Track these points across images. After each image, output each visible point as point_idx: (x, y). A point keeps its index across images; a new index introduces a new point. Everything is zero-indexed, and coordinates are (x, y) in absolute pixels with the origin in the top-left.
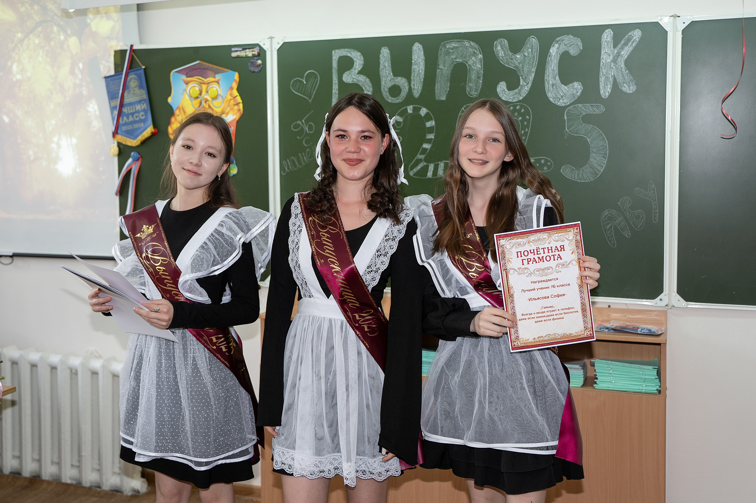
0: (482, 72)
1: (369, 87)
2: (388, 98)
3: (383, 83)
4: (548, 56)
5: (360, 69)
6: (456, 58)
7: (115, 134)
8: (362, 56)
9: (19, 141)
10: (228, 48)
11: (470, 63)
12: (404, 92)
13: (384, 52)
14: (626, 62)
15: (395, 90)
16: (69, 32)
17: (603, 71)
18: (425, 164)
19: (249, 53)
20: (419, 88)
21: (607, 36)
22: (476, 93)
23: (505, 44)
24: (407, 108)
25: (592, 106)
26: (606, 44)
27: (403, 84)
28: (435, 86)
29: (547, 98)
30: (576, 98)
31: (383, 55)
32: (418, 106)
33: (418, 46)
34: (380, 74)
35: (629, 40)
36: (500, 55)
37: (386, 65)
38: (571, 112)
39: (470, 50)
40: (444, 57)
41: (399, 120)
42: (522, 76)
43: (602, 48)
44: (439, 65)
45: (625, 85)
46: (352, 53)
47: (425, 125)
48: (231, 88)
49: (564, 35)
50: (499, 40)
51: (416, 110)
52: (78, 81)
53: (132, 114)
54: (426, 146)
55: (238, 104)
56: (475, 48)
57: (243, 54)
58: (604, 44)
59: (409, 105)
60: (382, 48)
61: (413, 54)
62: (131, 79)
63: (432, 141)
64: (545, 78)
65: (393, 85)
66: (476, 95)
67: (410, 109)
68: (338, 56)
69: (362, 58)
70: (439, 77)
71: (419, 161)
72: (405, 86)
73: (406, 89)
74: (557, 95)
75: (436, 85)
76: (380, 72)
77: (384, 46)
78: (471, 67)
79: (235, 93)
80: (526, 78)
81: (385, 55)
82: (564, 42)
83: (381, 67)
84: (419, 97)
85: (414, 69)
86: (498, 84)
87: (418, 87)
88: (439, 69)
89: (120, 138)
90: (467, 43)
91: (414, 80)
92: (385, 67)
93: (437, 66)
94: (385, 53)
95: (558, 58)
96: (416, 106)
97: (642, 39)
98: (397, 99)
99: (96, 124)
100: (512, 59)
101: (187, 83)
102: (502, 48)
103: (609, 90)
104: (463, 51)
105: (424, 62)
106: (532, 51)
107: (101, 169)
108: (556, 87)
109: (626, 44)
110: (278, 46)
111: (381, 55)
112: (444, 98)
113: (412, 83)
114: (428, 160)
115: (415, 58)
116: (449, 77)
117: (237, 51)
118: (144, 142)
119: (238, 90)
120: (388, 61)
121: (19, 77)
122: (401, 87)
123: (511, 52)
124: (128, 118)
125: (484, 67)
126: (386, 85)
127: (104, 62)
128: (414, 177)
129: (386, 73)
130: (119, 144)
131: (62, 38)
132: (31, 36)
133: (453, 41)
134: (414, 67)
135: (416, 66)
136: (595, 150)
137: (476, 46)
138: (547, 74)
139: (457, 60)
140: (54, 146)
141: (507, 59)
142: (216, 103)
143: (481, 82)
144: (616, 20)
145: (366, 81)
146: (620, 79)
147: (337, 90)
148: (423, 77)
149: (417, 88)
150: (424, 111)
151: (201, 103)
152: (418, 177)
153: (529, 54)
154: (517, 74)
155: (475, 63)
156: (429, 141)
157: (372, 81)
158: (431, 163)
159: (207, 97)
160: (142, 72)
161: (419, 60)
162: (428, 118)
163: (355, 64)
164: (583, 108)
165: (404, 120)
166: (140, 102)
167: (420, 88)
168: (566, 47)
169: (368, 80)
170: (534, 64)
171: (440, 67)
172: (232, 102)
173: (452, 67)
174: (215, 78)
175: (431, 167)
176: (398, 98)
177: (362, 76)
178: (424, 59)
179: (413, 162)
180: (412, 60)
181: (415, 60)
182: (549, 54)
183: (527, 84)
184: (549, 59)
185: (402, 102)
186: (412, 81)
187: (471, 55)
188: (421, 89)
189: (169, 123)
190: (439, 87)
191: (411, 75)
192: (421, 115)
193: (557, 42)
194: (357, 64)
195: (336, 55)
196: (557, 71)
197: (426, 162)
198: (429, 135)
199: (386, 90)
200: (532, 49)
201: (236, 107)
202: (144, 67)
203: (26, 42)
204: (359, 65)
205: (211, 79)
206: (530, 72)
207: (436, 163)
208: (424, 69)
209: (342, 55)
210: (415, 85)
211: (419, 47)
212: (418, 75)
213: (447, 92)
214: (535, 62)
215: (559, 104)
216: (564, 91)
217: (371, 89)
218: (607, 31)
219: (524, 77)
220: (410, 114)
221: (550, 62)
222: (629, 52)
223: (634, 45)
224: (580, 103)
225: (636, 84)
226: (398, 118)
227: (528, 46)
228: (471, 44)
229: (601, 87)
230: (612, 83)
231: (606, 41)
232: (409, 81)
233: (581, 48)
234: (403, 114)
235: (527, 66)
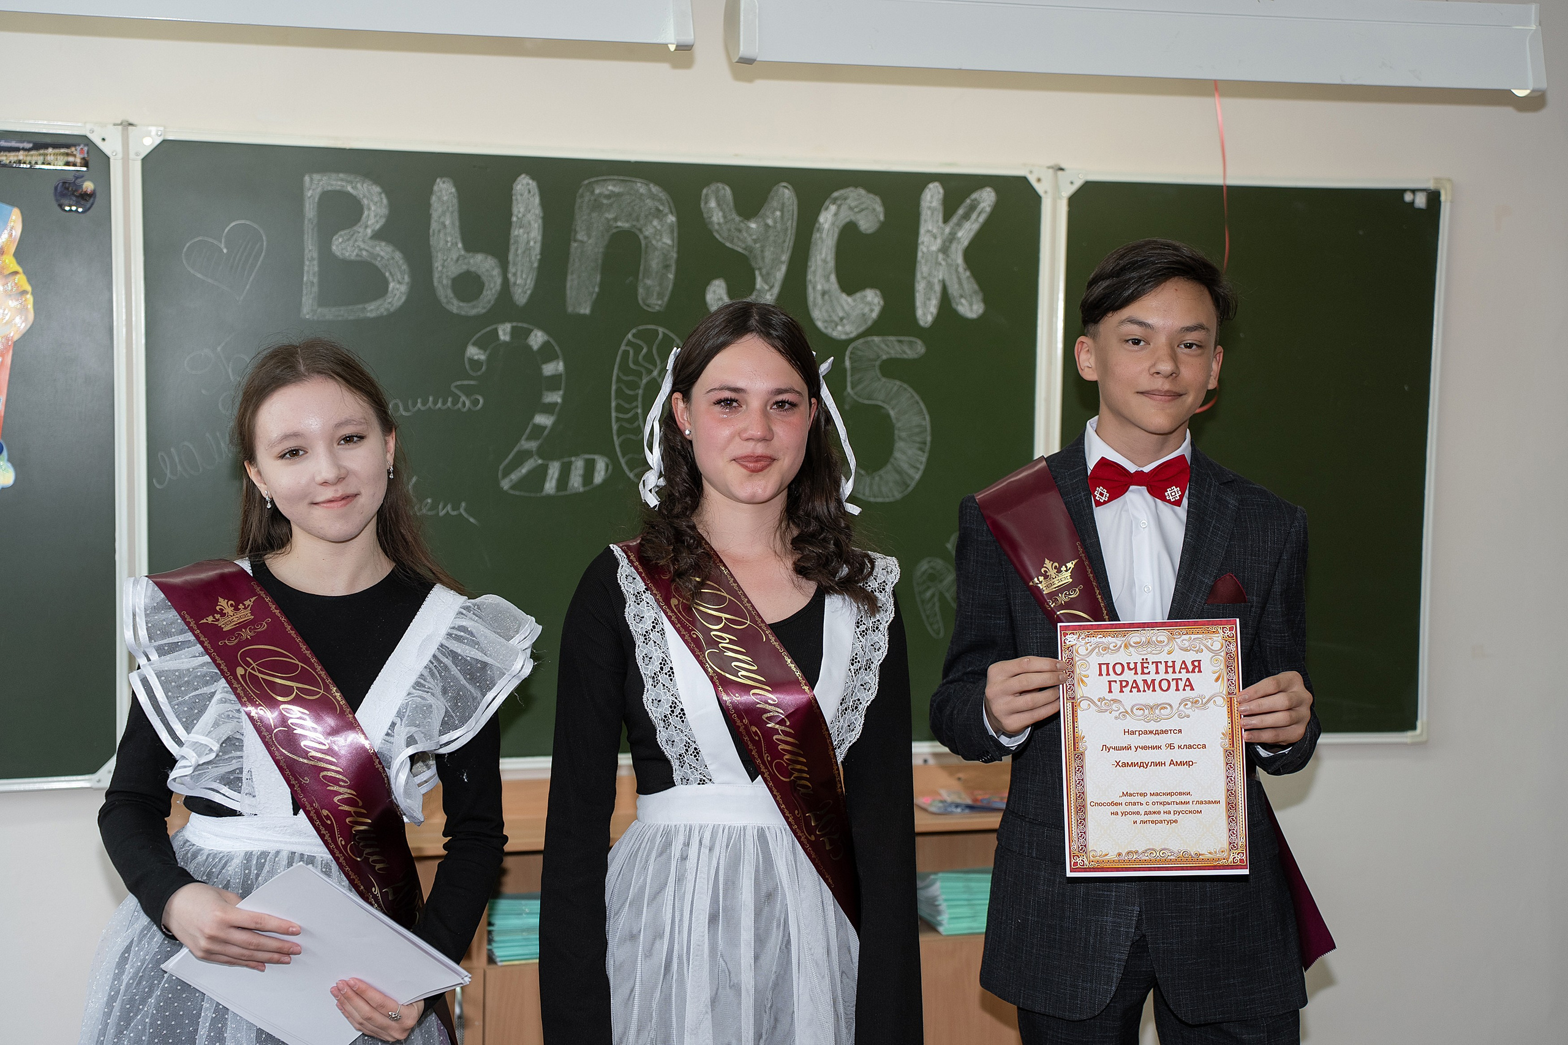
0: (675, 255)
1: (402, 273)
2: (448, 302)
3: (437, 265)
4: (815, 229)
5: (378, 227)
6: (616, 219)
8: (383, 196)
11: (647, 233)
12: (491, 289)
13: (441, 191)
14: (971, 255)
15: (468, 285)
17: (923, 269)
18: (540, 462)
19: (56, 159)
20: (529, 281)
21: (933, 196)
22: (660, 302)
23: (724, 196)
24: (496, 330)
25: (900, 342)
26: (928, 213)
27: (487, 270)
28: (564, 280)
29: (812, 321)
30: (870, 323)
31: (439, 198)
32: (525, 325)
33: (528, 184)
34: (431, 243)
35: (973, 208)
36: (715, 219)
37: (447, 223)
38: (860, 353)
39: (650, 203)
40: (589, 214)
41: (476, 357)
42: (760, 269)
43: (922, 222)
44: (576, 232)
45: (963, 300)
46: (359, 185)
47: (540, 369)
49: (847, 186)
50: (713, 187)
51: (520, 335)
54: (542, 420)
56: (660, 200)
57: (35, 158)
58: (925, 214)
59: (503, 322)
60: (438, 180)
61: (514, 203)
63: (557, 410)
64: (810, 277)
65: (462, 271)
66: (660, 306)
67: (504, 332)
68: (319, 190)
69: (385, 201)
70: (577, 260)
71: (524, 456)
72: (492, 276)
73: (495, 283)
74: (832, 314)
75: (569, 278)
76: (431, 239)
77: (441, 177)
78: (650, 242)
80: (768, 274)
81: (445, 198)
82: (848, 201)
83: (434, 226)
84: (527, 304)
85: (518, 236)
86: (708, 283)
87: (526, 280)
88: (575, 241)
90: (641, 187)
91: (515, 264)
92: (445, 226)
93: (573, 234)
94: (444, 192)
95: (836, 235)
96: (520, 325)
97: (997, 208)
98: (474, 307)
100: (740, 231)
102: (719, 205)
103: (933, 309)
104: (632, 204)
105: (540, 221)
106: (782, 216)
108: (830, 297)
109: (966, 217)
110: (145, 149)
111: (434, 198)
112: (586, 310)
113: (512, 269)
114: (547, 453)
115: (519, 212)
116: (600, 261)
117: (17, 150)
120: (452, 212)
122: (484, 278)
123: (740, 214)
125: (679, 243)
126: (445, 270)
128: (512, 492)
129: (447, 242)
133: (610, 180)
134: (516, 233)
135: (521, 231)
136: (904, 435)
137: (663, 195)
138: (813, 269)
139: (619, 224)
141: (729, 230)
143: (671, 276)
144: (949, 165)
145: (393, 258)
146: (954, 289)
147: (317, 274)
148: (538, 257)
149: (523, 284)
150: (537, 338)
152: (522, 493)
153: (775, 222)
154: (750, 265)
155: (658, 233)
156: (548, 409)
157: (408, 258)
158: (552, 459)
161: (529, 217)
162: (547, 353)
163: (366, 213)
164: (883, 346)
165: (489, 359)
167: (530, 283)
168: (851, 213)
169: (398, 255)
170: (786, 244)
171: (579, 237)
173: (607, 238)
175: (554, 470)
176: (474, 303)
177: (383, 244)
178: (541, 215)
179: (511, 456)
180: (511, 215)
181: (520, 215)
182: (817, 225)
183: (772, 287)
184: (816, 236)
185: (484, 314)
186: (511, 266)
187: (650, 214)
188: (532, 286)
190: (576, 282)
191: (507, 250)
192: (530, 348)
193: (834, 201)
194: (372, 214)
196: (832, 264)
197: (541, 457)
198: (550, 394)
199: (445, 282)
200: (782, 211)
204: (375, 216)
206: (776, 261)
207: (566, 460)
208: (539, 238)
209: (329, 188)
210: (519, 273)
211: (530, 187)
212: (524, 252)
213: (594, 296)
214: (788, 240)
215: (835, 334)
216: (846, 307)
217: (407, 278)
218: (931, 186)
219: (764, 271)
220: (505, 342)
221: (819, 242)
222: (972, 234)
223: (982, 219)
224: (878, 335)
225: (985, 301)
226: (474, 352)
227: (775, 204)
228: (650, 190)
229: (918, 303)
230: (939, 295)
231: (929, 208)
232: (504, 265)
233: (882, 217)
234: (488, 341)
235: (772, 249)
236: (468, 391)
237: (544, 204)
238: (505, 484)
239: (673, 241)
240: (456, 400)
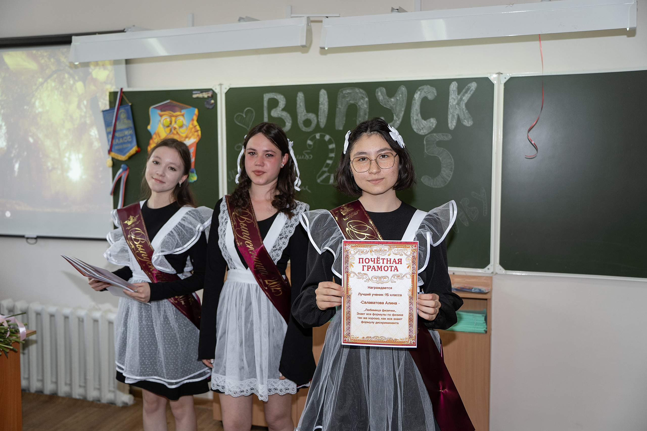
0: (368, 110)
1: (290, 120)
2: (302, 128)
3: (299, 117)
4: (413, 100)
5: (283, 107)
6: (350, 101)
7: (110, 151)
8: (284, 98)
9: (41, 156)
10: (190, 92)
11: (359, 104)
12: (314, 124)
13: (299, 96)
14: (467, 105)
15: (307, 122)
16: (77, 78)
17: (451, 111)
19: (205, 95)
21: (454, 86)
23: (383, 91)
24: (315, 136)
25: (443, 135)
26: (452, 92)
27: (313, 118)
29: (412, 129)
30: (432, 129)
31: (299, 98)
32: (324, 134)
33: (324, 92)
34: (297, 111)
35: (468, 89)
36: (380, 99)
37: (301, 104)
38: (429, 139)
39: (360, 95)
40: (342, 99)
41: (310, 144)
42: (395, 113)
43: (450, 95)
45: (465, 121)
46: (277, 96)
47: (328, 147)
48: (193, 120)
49: (424, 85)
50: (379, 89)
51: (322, 137)
52: (83, 114)
53: (122, 137)
54: (329, 162)
55: (197, 131)
56: (363, 94)
57: (201, 95)
58: (451, 92)
59: (317, 132)
61: (320, 98)
62: (121, 113)
63: (334, 159)
64: (412, 115)
65: (306, 118)
67: (318, 136)
69: (285, 100)
70: (338, 114)
71: (324, 172)
72: (314, 120)
73: (315, 122)
74: (419, 126)
75: (336, 119)
76: (297, 109)
77: (300, 92)
78: (360, 107)
79: (196, 123)
80: (398, 115)
81: (301, 98)
82: (424, 90)
83: (298, 106)
84: (324, 127)
85: (321, 107)
88: (338, 108)
89: (113, 154)
90: (357, 90)
92: (301, 106)
93: (337, 106)
95: (420, 101)
96: (322, 134)
97: (477, 89)
99: (96, 144)
100: (388, 102)
101: (161, 116)
102: (382, 94)
103: (454, 123)
104: (354, 96)
105: (327, 102)
106: (402, 96)
107: (100, 176)
108: (419, 121)
109: (466, 92)
110: (226, 91)
112: (341, 129)
113: (320, 117)
115: (321, 100)
116: (345, 114)
117: (197, 93)
118: (131, 158)
119: (198, 121)
120: (303, 102)
121: (40, 110)
122: (312, 120)
123: (388, 96)
124: (119, 140)
125: (369, 107)
126: (301, 119)
127: (102, 100)
128: (321, 183)
129: (301, 110)
130: (113, 159)
131: (72, 82)
132: (49, 81)
133: (347, 89)
136: (444, 166)
137: (364, 92)
138: (412, 112)
140: (66, 159)
141: (385, 102)
142: (182, 130)
144: (459, 75)
146: (462, 117)
148: (327, 113)
149: (323, 121)
150: (327, 137)
151: (171, 130)
152: (324, 184)
153: (400, 98)
154: (392, 112)
155: (363, 104)
156: (331, 158)
157: (291, 116)
159: (176, 126)
160: (129, 107)
161: (324, 101)
162: (330, 142)
163: (280, 103)
164: (437, 136)
165: (314, 144)
166: (128, 129)
168: (425, 94)
169: (288, 115)
172: (193, 130)
173: (347, 106)
174: (181, 112)
176: (309, 128)
177: (284, 112)
179: (320, 173)
180: (319, 101)
182: (414, 98)
183: (399, 119)
184: (413, 102)
185: (312, 131)
187: (360, 98)
188: (325, 122)
189: (148, 144)
190: (338, 121)
191: (318, 112)
192: (325, 140)
193: (419, 90)
195: (267, 97)
196: (419, 110)
197: (329, 173)
198: (331, 154)
199: (301, 122)
200: (402, 95)
201: (196, 134)
202: (130, 104)
203: (45, 85)
204: (282, 104)
205: (178, 113)
206: (400, 110)
208: (327, 108)
209: (270, 97)
210: (322, 119)
212: (323, 112)
213: (344, 124)
214: (404, 104)
215: (420, 133)
216: (424, 124)
217: (291, 122)
218: (453, 83)
219: (396, 114)
220: (318, 139)
221: (414, 104)
222: (468, 98)
223: (471, 93)
224: (435, 133)
225: (473, 120)
226: (309, 142)
227: (399, 92)
228: (360, 91)
229: (449, 122)
230: (456, 119)
231: (453, 90)
232: (317, 116)
233: (436, 94)
234: (313, 139)
235: (399, 107)
236: (308, 153)
237: (329, 97)
238: (319, 181)
239: (367, 105)
240: (304, 157)
